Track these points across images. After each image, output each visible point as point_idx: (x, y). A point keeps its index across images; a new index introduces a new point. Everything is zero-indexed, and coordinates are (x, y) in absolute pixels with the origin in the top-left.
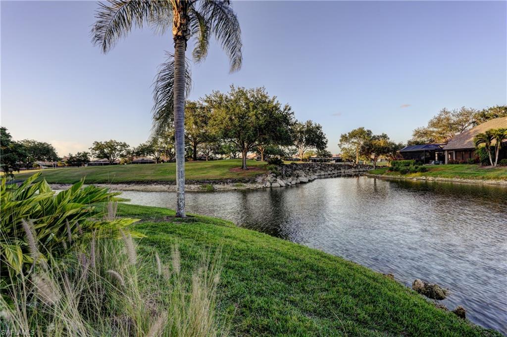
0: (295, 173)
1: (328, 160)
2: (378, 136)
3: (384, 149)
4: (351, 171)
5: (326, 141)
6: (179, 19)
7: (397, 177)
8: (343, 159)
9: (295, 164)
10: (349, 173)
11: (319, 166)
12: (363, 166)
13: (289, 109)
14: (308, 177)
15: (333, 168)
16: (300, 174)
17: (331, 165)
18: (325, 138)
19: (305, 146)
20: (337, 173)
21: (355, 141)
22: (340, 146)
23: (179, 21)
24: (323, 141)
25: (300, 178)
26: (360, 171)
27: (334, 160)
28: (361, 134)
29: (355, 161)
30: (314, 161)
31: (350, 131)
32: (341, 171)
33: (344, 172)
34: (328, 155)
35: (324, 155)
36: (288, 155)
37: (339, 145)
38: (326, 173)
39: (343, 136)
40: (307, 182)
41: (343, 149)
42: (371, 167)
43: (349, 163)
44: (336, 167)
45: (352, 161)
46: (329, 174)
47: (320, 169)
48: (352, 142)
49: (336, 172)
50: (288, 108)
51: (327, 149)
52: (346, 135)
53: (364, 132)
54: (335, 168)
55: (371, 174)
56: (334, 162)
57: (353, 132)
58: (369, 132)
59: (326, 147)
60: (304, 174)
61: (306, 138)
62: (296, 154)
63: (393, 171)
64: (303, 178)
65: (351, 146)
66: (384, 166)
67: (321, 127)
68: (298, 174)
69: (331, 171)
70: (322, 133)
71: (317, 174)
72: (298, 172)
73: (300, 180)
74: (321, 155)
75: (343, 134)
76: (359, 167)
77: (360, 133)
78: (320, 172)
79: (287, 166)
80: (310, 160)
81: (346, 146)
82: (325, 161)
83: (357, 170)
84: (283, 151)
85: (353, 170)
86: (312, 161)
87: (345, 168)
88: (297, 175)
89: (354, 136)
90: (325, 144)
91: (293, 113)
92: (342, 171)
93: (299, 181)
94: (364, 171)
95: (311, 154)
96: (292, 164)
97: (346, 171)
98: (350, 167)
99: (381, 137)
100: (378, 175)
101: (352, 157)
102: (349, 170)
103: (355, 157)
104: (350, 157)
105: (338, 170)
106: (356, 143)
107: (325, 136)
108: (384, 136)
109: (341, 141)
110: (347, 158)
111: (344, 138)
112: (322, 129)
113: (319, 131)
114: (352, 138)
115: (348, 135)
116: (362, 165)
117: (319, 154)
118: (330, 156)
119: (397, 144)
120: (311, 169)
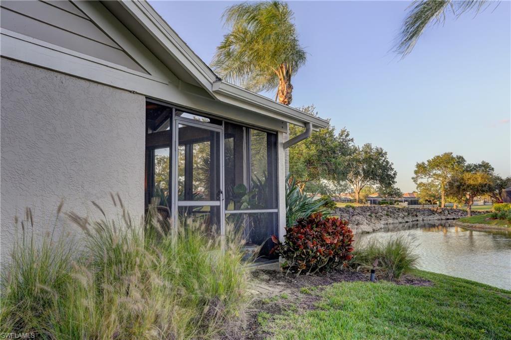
0: (354, 219)
1: (395, 201)
2: (475, 166)
3: (482, 187)
4: (434, 219)
5: (394, 174)
6: (285, 88)
7: (502, 227)
8: (420, 201)
9: (351, 207)
10: (430, 222)
11: (384, 210)
12: (452, 211)
13: (347, 135)
14: (372, 225)
15: (406, 214)
16: (361, 222)
17: (403, 210)
18: (392, 169)
19: (363, 181)
20: (413, 221)
21: (439, 172)
22: (415, 180)
23: (286, 90)
24: (389, 173)
25: (362, 226)
26: (448, 219)
27: (405, 201)
28: (448, 163)
29: (440, 203)
30: (374, 202)
31: (431, 158)
32: (418, 218)
33: (423, 220)
34: (395, 194)
35: (390, 194)
36: (335, 193)
37: (413, 178)
38: (396, 221)
39: (420, 166)
40: (371, 233)
41: (420, 185)
42: (465, 212)
43: (430, 207)
44: (409, 212)
45: (435, 203)
46: (400, 223)
47: (387, 215)
48: (435, 174)
49: (410, 219)
50: (346, 133)
51: (395, 186)
52: (423, 163)
53: (453, 158)
54: (408, 214)
55: (463, 223)
56: (405, 204)
57: (434, 160)
58: (461, 160)
59: (393, 182)
60: (366, 221)
61: (363, 169)
62: (346, 192)
63: (496, 218)
64: (365, 227)
65: (432, 181)
66: (487, 212)
67: (386, 153)
68: (358, 220)
69: (403, 218)
70: (387, 162)
71: (383, 222)
72: (358, 218)
73: (361, 229)
74: (384, 194)
75: (420, 162)
76: (446, 212)
77: (446, 161)
78: (387, 220)
79: (340, 209)
80: (367, 201)
81: (425, 180)
82: (391, 204)
83: (444, 217)
84: (325, 186)
85: (437, 217)
86: (371, 204)
87: (424, 214)
88: (356, 222)
89: (438, 166)
90: (393, 178)
91: (352, 140)
92: (420, 218)
93: (360, 231)
94: (454, 219)
95: (368, 193)
96: (347, 207)
97: (425, 219)
98: (433, 212)
99: (480, 166)
100: (474, 225)
101: (434, 196)
102: (431, 217)
103: (440, 198)
104: (431, 196)
105: (413, 216)
106: (439, 176)
107: (393, 167)
108: (485, 167)
109: (416, 172)
110: (427, 198)
111: (422, 169)
112: (387, 156)
113: (383, 159)
114: (433, 168)
115: (426, 163)
116: (451, 209)
117: (382, 193)
118: (399, 194)
119: (504, 178)
120: (373, 215)
